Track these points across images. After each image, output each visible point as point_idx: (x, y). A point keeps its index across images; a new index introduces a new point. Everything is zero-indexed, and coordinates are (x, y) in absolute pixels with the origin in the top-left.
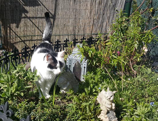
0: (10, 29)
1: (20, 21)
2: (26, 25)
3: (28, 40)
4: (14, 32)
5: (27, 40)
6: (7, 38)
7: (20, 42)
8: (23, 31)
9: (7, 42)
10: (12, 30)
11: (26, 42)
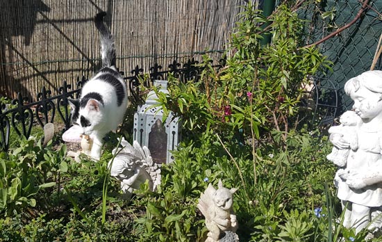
0: (12, 48)
1: (32, 29)
2: (46, 39)
3: (52, 72)
4: (20, 55)
5: (49, 72)
6: (4, 69)
7: (34, 75)
8: (41, 51)
9: (6, 77)
10: (16, 51)
11: (47, 76)
